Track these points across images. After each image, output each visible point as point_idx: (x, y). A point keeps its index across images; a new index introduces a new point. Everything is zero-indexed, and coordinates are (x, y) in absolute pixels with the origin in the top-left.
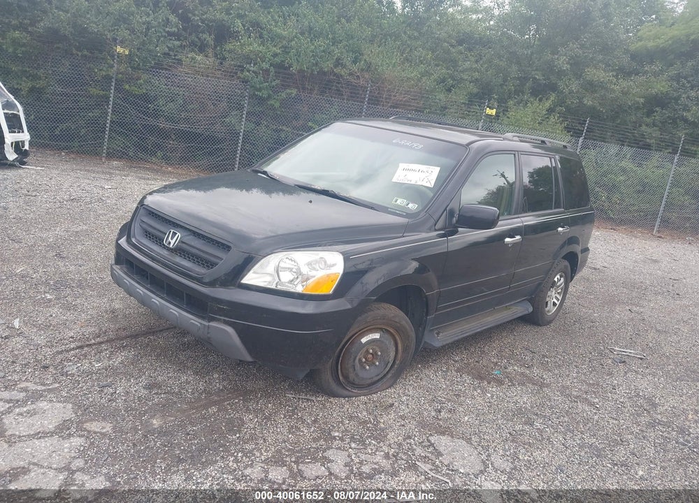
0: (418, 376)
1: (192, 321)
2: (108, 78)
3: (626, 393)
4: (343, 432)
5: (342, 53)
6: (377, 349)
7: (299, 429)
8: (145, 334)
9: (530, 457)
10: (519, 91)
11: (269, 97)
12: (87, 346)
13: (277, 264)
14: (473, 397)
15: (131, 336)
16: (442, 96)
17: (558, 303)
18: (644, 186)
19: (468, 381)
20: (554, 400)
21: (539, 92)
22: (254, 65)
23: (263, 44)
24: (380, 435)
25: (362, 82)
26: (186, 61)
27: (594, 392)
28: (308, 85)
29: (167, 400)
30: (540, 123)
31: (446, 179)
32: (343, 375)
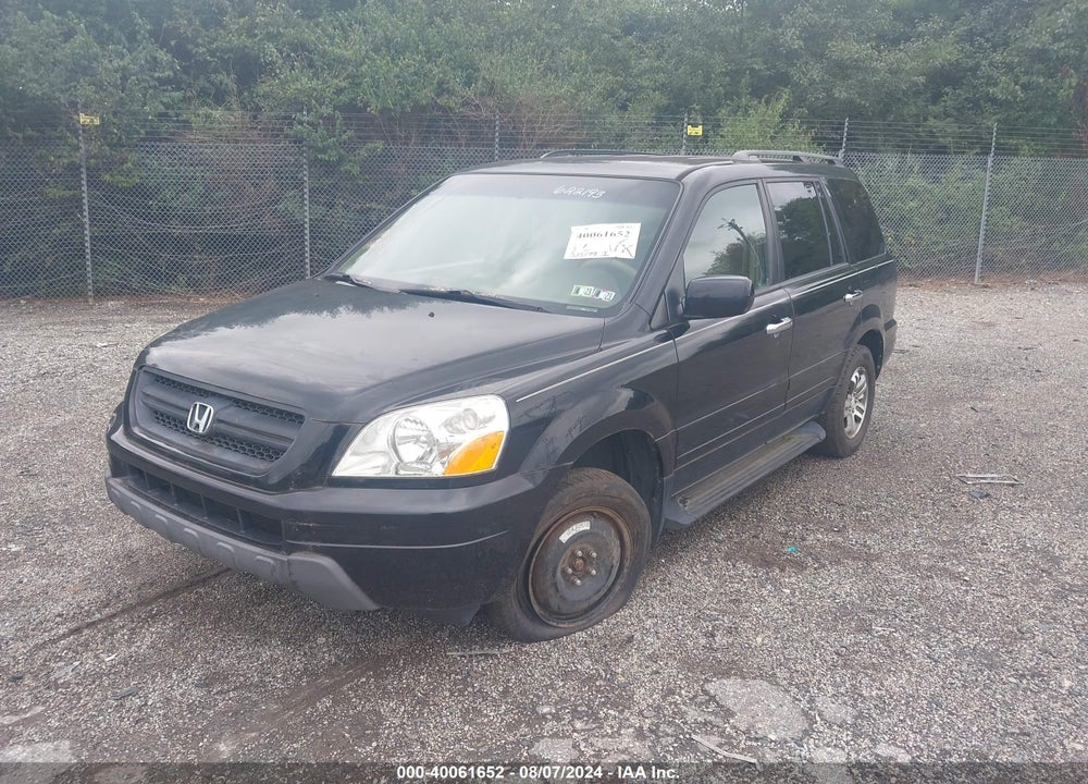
0: (664, 580)
1: (259, 557)
2: (74, 169)
3: (1004, 547)
4: (556, 703)
5: (444, 72)
6: (589, 548)
7: (480, 711)
8: (190, 586)
9: (880, 689)
10: (731, 94)
11: (341, 160)
12: (89, 626)
13: (391, 433)
14: (762, 600)
15: (166, 595)
16: (614, 118)
17: (862, 417)
18: (948, 211)
19: (748, 573)
20: (894, 580)
21: (764, 89)
22: (308, 112)
23: (316, 76)
24: (620, 696)
25: (484, 113)
26: (197, 122)
27: (955, 555)
28: (401, 131)
29: (240, 700)
30: (772, 138)
31: (654, 244)
32: (539, 603)
